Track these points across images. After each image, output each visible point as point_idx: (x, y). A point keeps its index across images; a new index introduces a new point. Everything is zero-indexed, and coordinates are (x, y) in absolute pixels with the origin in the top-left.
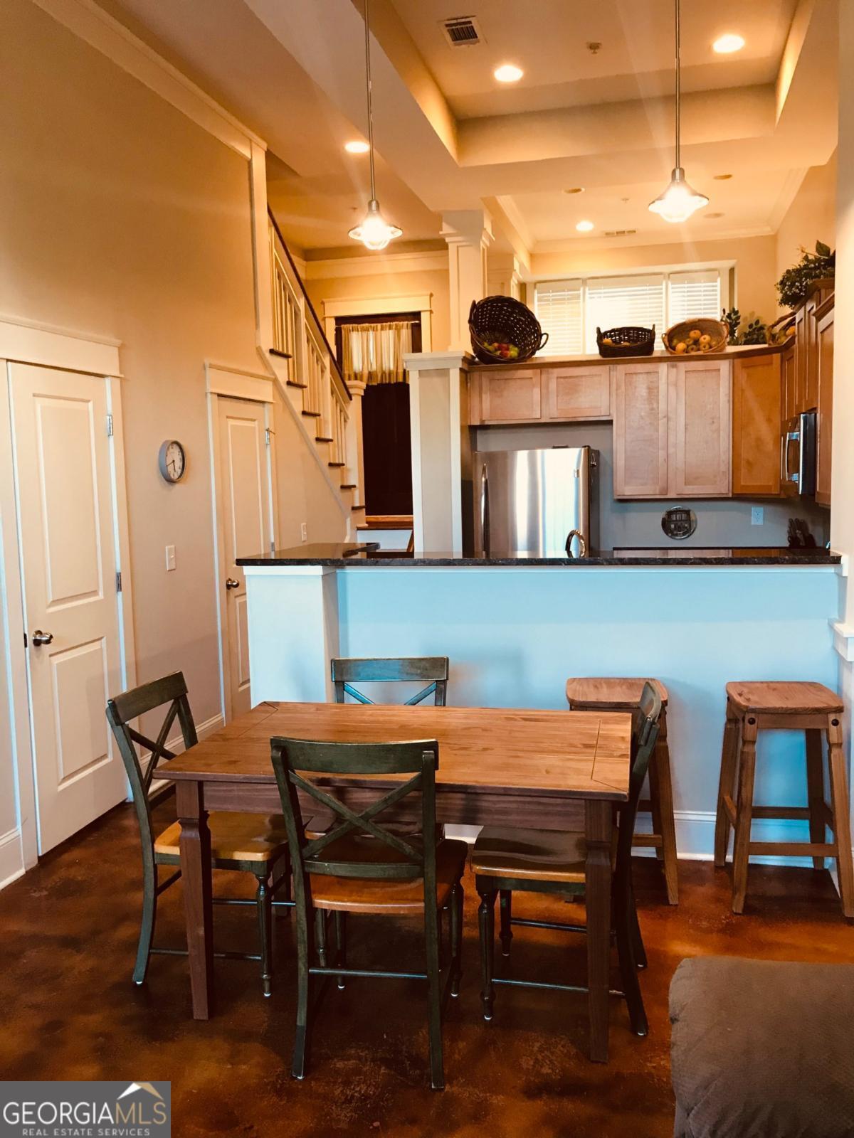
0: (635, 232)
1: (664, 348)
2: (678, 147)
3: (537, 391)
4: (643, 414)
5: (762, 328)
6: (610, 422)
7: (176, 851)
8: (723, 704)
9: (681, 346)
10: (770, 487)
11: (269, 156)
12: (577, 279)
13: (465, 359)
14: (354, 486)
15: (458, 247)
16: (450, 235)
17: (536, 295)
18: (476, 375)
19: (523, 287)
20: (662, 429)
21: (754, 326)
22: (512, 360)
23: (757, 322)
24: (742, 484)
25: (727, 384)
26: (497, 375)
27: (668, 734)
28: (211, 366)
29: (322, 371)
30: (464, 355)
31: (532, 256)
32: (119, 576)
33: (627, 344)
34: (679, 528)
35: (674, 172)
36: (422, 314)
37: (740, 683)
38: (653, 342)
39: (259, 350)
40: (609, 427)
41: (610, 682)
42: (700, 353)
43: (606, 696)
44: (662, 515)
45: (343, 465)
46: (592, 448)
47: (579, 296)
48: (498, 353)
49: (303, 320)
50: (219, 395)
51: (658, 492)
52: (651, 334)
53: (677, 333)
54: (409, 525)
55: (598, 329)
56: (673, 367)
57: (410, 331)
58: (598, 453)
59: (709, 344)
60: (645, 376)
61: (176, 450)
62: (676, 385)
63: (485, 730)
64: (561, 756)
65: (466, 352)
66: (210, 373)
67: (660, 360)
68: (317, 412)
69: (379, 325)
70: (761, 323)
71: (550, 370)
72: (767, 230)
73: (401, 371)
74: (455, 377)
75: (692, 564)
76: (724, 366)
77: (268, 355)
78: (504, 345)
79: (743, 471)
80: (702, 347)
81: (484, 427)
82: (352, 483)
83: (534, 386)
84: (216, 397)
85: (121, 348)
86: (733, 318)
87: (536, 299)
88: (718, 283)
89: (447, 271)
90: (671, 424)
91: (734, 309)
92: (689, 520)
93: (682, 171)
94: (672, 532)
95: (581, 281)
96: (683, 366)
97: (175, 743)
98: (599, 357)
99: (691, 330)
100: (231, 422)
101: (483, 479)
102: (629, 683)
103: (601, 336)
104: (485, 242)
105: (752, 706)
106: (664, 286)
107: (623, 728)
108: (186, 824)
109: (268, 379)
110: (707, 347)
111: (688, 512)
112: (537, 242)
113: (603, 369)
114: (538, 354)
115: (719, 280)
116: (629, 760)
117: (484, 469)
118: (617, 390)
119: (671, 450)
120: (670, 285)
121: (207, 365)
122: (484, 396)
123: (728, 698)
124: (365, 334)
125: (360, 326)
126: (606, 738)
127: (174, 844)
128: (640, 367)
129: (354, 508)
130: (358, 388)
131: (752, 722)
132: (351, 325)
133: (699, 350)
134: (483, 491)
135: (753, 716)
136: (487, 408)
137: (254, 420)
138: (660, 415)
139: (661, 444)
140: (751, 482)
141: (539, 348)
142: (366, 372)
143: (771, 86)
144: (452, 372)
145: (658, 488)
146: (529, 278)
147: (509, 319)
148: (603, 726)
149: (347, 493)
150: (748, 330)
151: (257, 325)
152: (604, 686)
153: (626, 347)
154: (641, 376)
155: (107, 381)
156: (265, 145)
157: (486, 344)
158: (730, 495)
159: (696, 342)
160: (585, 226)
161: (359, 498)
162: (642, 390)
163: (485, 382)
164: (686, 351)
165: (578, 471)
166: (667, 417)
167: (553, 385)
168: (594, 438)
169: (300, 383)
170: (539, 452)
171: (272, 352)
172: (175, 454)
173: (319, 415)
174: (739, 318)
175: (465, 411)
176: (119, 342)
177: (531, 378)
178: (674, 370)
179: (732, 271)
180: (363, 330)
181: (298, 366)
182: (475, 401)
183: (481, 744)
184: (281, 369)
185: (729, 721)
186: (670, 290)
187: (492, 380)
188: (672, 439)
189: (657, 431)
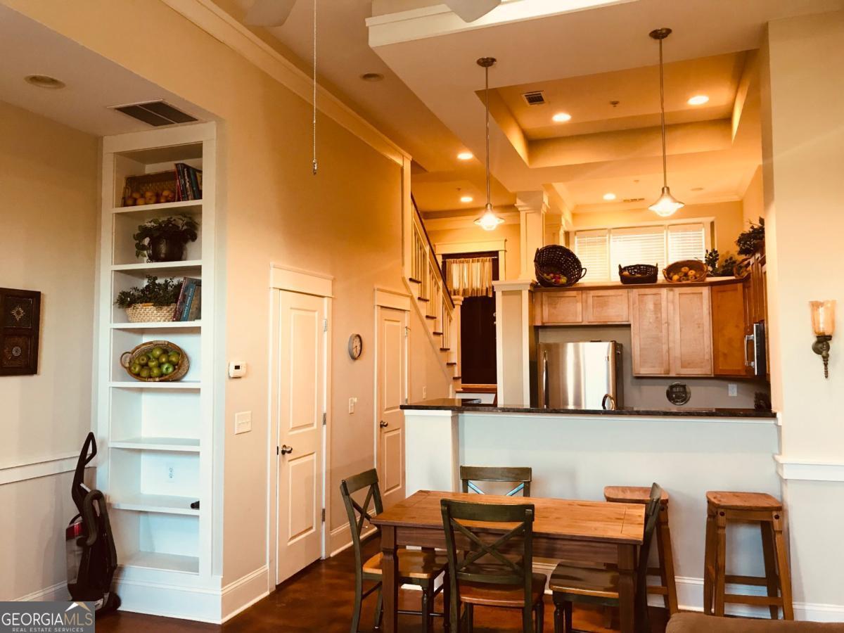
0: (643, 199)
1: (664, 278)
2: (664, 157)
3: (579, 306)
4: (651, 321)
5: (734, 262)
6: (629, 326)
7: (379, 572)
8: (705, 506)
9: (676, 277)
10: (739, 371)
11: (413, 164)
12: (605, 229)
13: (532, 285)
14: (455, 364)
15: (526, 213)
16: (521, 206)
17: (576, 239)
18: (539, 294)
19: (567, 234)
20: (664, 331)
21: (729, 261)
22: (563, 285)
23: (731, 258)
24: (721, 368)
25: (707, 301)
26: (553, 294)
27: (669, 521)
28: (378, 290)
29: (438, 290)
30: (531, 282)
31: (574, 215)
32: (325, 415)
33: (639, 276)
34: (678, 397)
35: (663, 189)
36: (500, 253)
37: (716, 492)
38: (657, 274)
39: (403, 279)
40: (628, 328)
41: (632, 489)
42: (689, 282)
43: (629, 496)
44: (666, 388)
45: (449, 349)
46: (618, 342)
47: (605, 240)
48: (554, 280)
49: (428, 260)
50: (382, 307)
51: (662, 372)
52: (655, 269)
53: (673, 269)
54: (494, 391)
55: (620, 266)
56: (672, 290)
57: (491, 263)
58: (621, 345)
59: (695, 276)
60: (652, 296)
61: (358, 340)
62: (673, 302)
63: (556, 509)
64: (603, 523)
65: (533, 281)
66: (377, 293)
67: (662, 286)
68: (434, 316)
69: (471, 260)
70: (734, 259)
71: (588, 292)
72: (736, 198)
73: (484, 288)
74: (526, 295)
75: (682, 415)
76: (705, 291)
77: (408, 281)
78: (557, 276)
79: (721, 359)
80: (690, 277)
81: (544, 327)
82: (453, 362)
83: (577, 302)
84: (380, 308)
85: (334, 281)
86: (713, 257)
87: (576, 242)
88: (703, 232)
89: (519, 225)
90: (671, 328)
91: (714, 250)
92: (685, 392)
93: (668, 188)
94: (673, 399)
95: (607, 231)
96: (677, 290)
97: (372, 512)
98: (620, 284)
99: (683, 267)
100: (387, 323)
101: (545, 361)
102: (644, 490)
103: (621, 270)
104: (544, 210)
105: (722, 504)
106: (665, 234)
107: (641, 511)
108: (386, 552)
109: (408, 296)
110: (694, 278)
111: (684, 387)
112: (577, 207)
113: (623, 292)
114: (580, 281)
115: (703, 230)
116: (643, 526)
117: (545, 354)
118: (633, 304)
119: (671, 345)
120: (669, 233)
121: (376, 288)
122: (544, 307)
123: (708, 502)
124: (461, 265)
125: (458, 260)
126: (629, 515)
127: (376, 567)
128: (647, 291)
129: (455, 378)
130: (459, 300)
131: (722, 514)
132: (452, 260)
133: (688, 280)
134: (544, 369)
135: (723, 510)
136: (546, 314)
137: (399, 321)
138: (663, 322)
139: (664, 340)
140: (725, 367)
141: (580, 277)
142: (461, 290)
143: (727, 120)
144: (523, 292)
145: (663, 369)
146: (571, 228)
147: (560, 259)
148: (627, 510)
149: (451, 368)
150: (724, 264)
151: (403, 264)
152: (629, 492)
153: (638, 277)
154: (649, 296)
155: (326, 299)
156: (411, 158)
157: (545, 275)
158: (713, 376)
159: (686, 275)
160: (610, 197)
161: (457, 371)
162: (651, 306)
163: (545, 299)
164: (679, 280)
165: (608, 357)
166: (668, 323)
167: (590, 301)
168: (619, 336)
169: (425, 298)
170: (581, 344)
171: (411, 280)
172: (357, 343)
173: (435, 318)
174: (718, 255)
175: (532, 317)
176: (332, 277)
177: (575, 297)
178: (671, 293)
179: (712, 224)
180: (460, 262)
181: (423, 289)
182: (538, 310)
183: (555, 515)
184: (415, 290)
185: (709, 516)
186: (669, 236)
187: (549, 297)
188: (671, 338)
189: (661, 332)
